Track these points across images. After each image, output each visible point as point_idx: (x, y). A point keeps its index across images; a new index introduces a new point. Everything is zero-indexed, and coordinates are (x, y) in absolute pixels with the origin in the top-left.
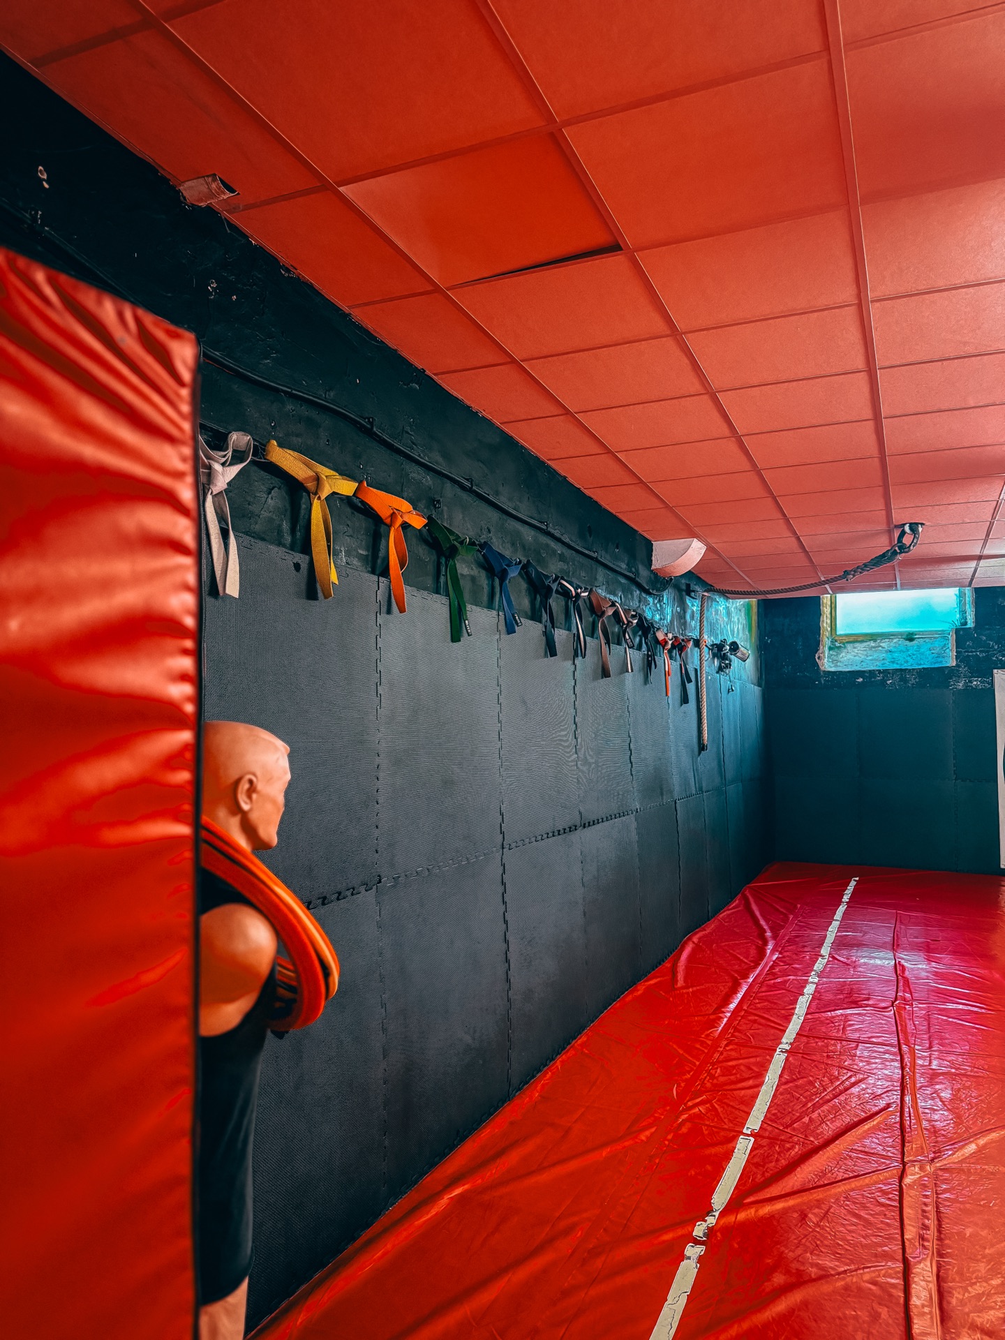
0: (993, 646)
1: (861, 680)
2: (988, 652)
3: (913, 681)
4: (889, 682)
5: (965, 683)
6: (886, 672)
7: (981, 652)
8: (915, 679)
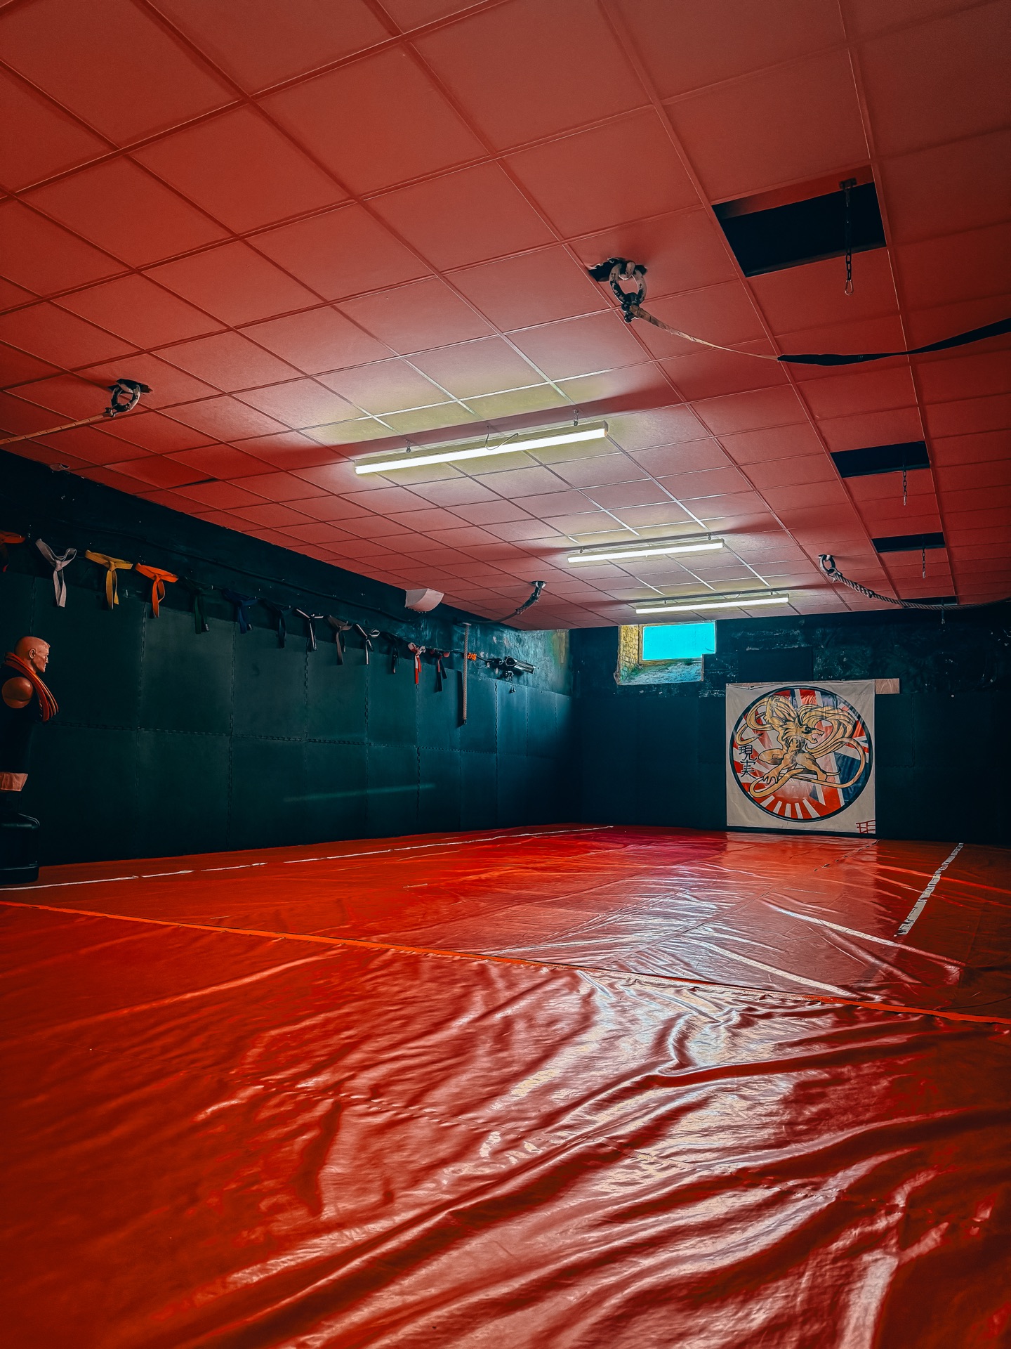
0: (728, 668)
1: (642, 692)
2: (724, 671)
3: (676, 692)
4: (660, 693)
5: (709, 693)
6: (658, 686)
7: (720, 671)
8: (677, 690)
